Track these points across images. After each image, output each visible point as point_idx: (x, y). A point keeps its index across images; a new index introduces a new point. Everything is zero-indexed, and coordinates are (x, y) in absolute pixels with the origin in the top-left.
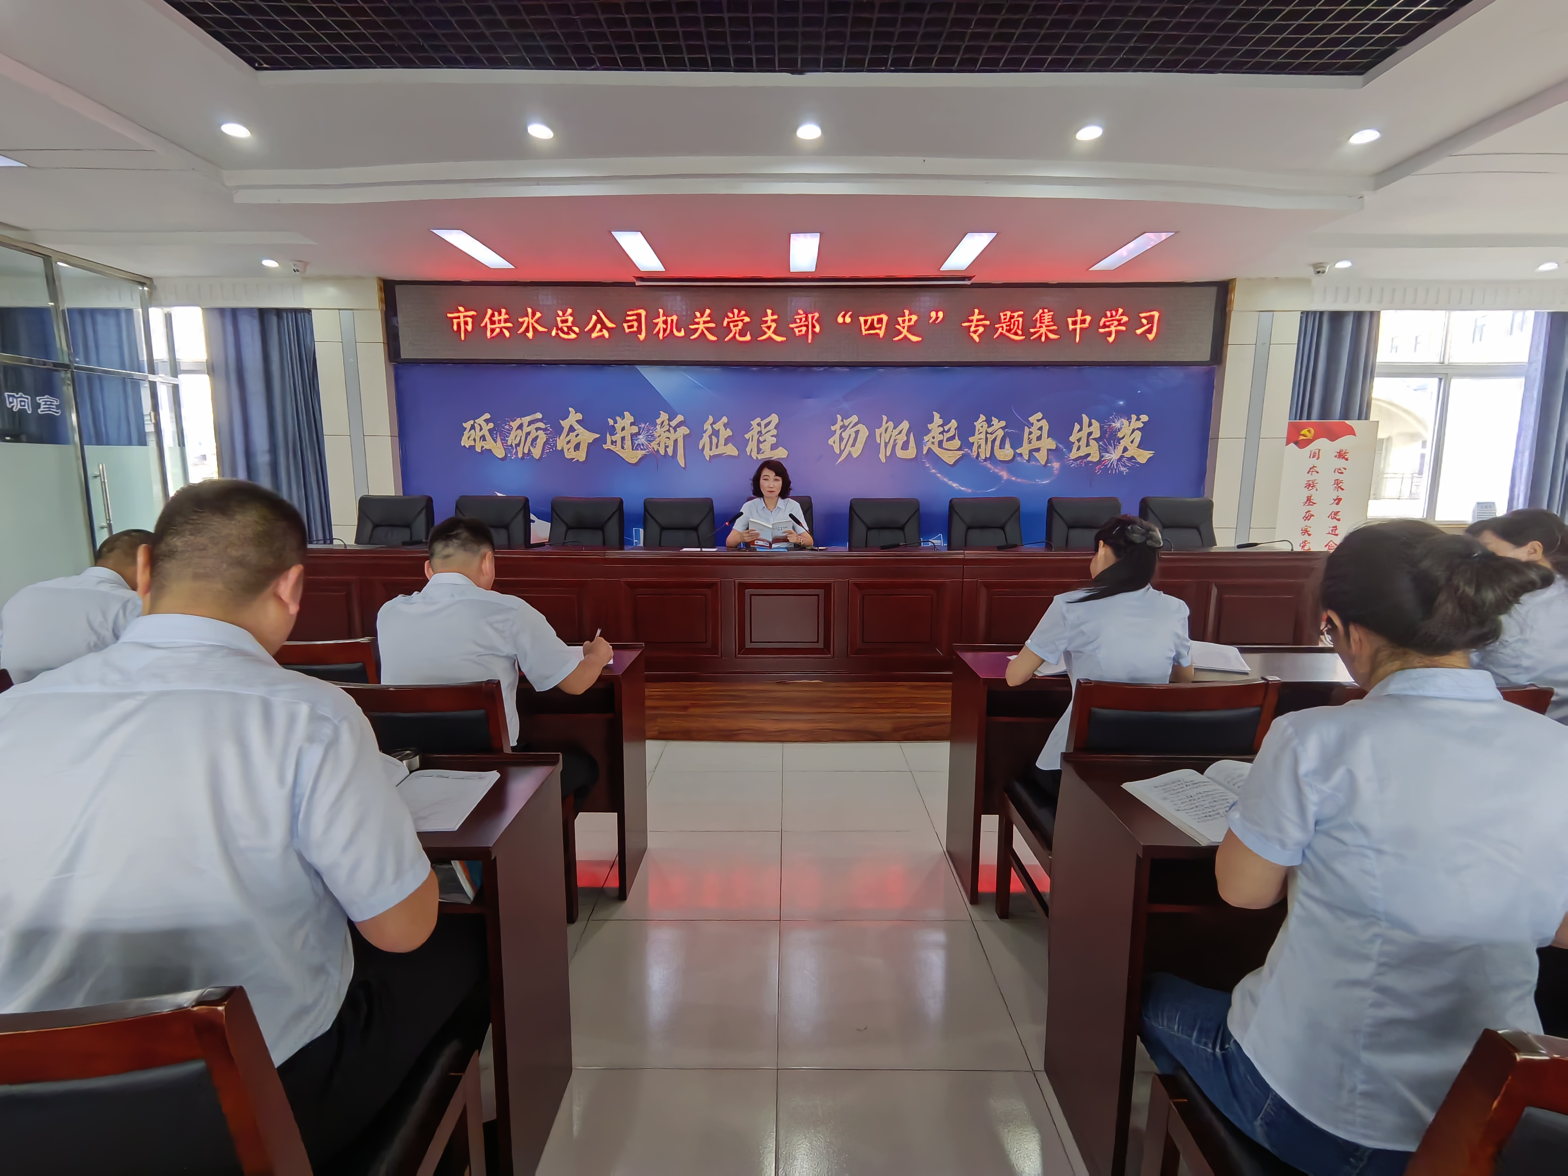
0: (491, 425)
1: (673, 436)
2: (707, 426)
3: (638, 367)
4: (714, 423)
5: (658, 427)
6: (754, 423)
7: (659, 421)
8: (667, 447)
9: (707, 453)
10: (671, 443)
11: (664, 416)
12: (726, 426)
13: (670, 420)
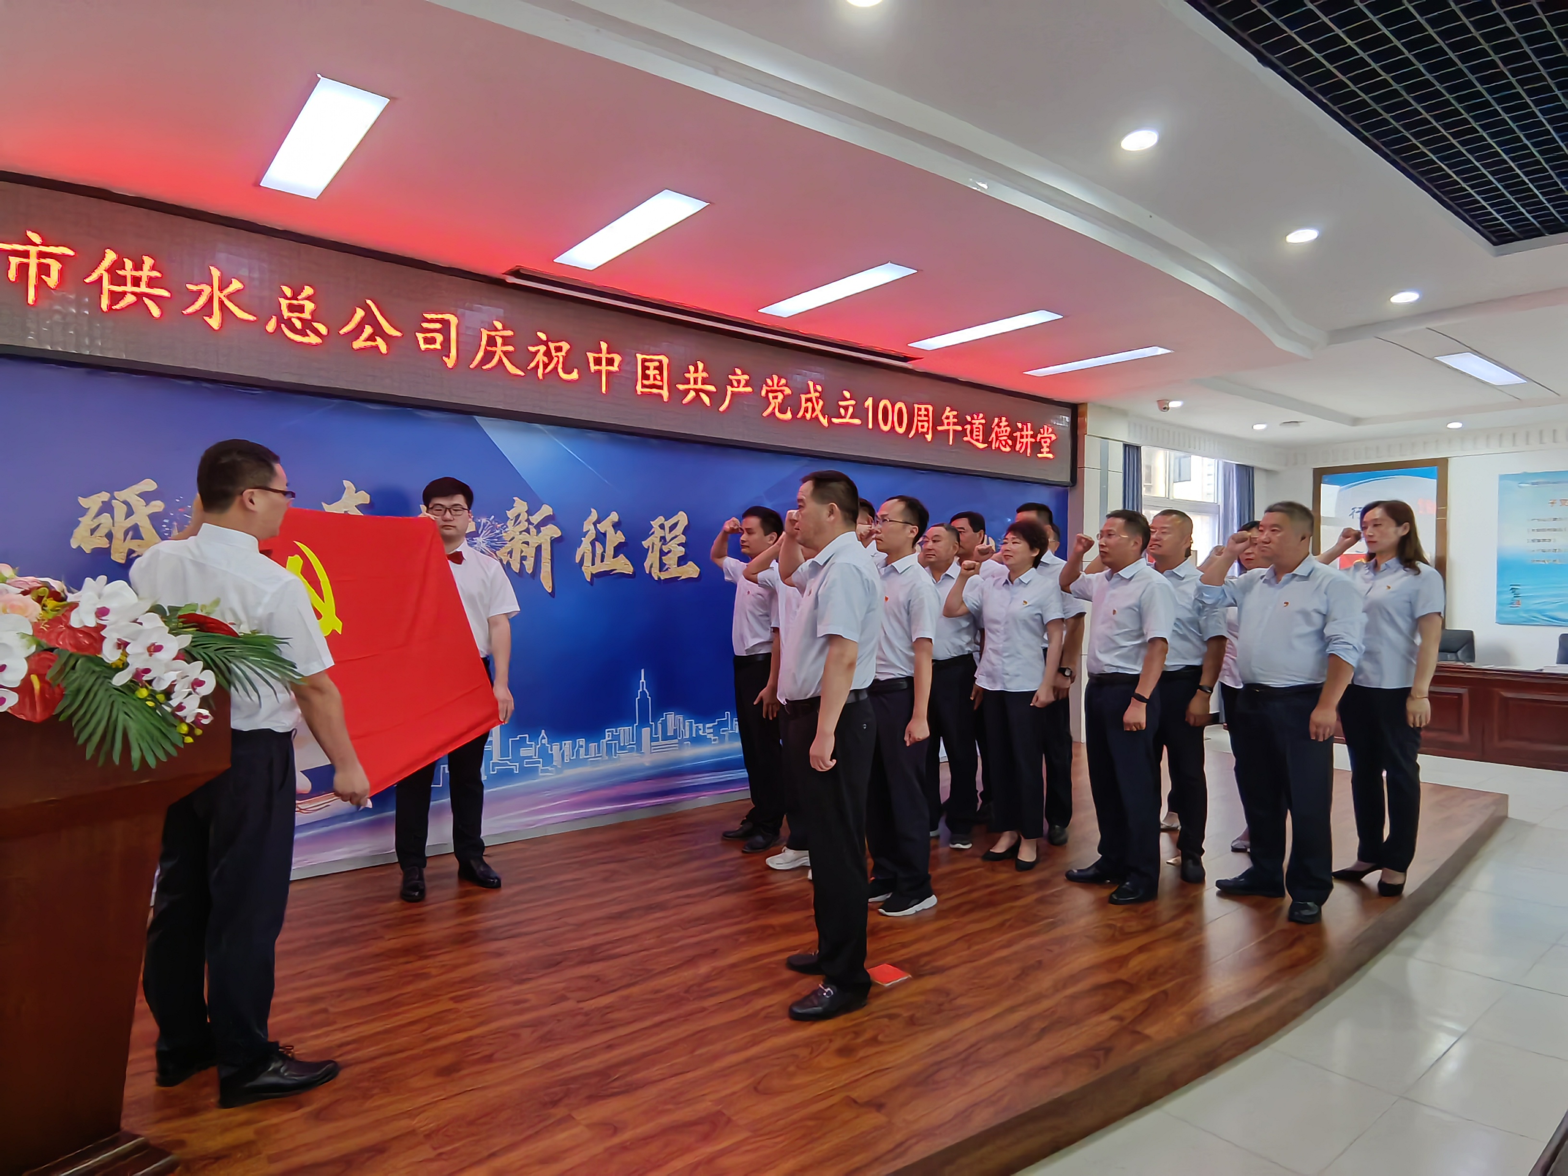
0: (158, 506)
1: (534, 540)
2: (588, 526)
3: (477, 418)
4: (598, 521)
5: (510, 523)
6: (656, 524)
7: (511, 514)
8: (523, 558)
9: (588, 570)
10: (530, 552)
11: (520, 506)
12: (616, 526)
13: (530, 513)
